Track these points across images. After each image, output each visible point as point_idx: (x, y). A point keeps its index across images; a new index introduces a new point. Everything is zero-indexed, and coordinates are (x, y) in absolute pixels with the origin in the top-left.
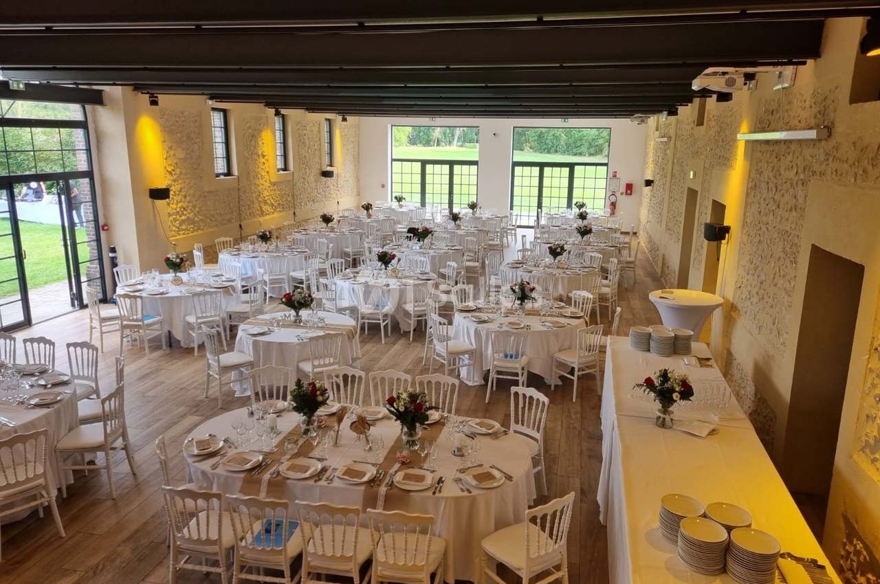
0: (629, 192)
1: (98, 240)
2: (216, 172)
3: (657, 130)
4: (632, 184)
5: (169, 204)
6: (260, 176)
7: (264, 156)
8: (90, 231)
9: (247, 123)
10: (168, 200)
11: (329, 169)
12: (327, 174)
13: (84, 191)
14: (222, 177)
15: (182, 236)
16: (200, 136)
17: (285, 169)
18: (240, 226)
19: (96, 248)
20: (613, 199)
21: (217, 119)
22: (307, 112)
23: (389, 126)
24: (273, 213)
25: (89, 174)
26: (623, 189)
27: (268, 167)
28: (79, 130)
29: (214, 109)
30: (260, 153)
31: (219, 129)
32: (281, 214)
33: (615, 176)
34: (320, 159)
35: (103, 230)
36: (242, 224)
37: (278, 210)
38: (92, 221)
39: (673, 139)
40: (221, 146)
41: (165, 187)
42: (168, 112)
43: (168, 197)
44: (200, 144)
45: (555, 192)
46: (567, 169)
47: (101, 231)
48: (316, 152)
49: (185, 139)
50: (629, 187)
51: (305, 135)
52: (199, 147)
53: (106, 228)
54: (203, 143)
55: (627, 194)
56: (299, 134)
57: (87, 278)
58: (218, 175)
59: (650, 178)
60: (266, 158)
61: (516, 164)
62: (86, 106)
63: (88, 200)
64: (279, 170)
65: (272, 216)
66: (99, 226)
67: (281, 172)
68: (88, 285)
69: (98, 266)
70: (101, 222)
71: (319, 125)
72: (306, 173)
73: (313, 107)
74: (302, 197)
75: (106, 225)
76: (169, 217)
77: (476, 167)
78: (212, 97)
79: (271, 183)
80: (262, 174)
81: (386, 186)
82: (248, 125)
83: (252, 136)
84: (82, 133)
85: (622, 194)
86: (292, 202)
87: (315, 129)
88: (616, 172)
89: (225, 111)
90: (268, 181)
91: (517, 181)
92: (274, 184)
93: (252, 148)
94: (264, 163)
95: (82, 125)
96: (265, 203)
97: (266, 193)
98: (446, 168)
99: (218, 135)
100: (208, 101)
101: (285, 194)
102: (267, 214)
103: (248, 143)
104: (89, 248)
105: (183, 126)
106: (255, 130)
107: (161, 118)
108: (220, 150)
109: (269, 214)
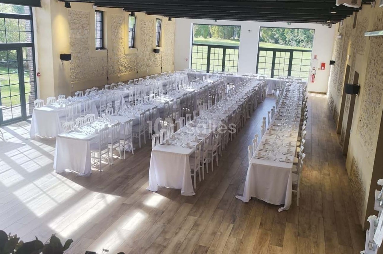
0: (323, 68)
1: (35, 81)
2: (96, 47)
3: (339, 31)
4: (325, 64)
5: (71, 63)
6: (119, 50)
7: (122, 39)
8: (31, 76)
9: (114, 19)
10: (70, 61)
11: (157, 48)
12: (156, 51)
13: (30, 54)
14: (99, 50)
15: (77, 82)
16: (89, 26)
17: (133, 47)
18: (108, 78)
19: (34, 85)
20: (314, 72)
21: (98, 17)
22: (146, 14)
23: (192, 24)
24: (125, 72)
25: (32, 45)
26: (319, 66)
27: (124, 45)
28: (28, 20)
29: (97, 11)
30: (120, 37)
31: (99, 22)
32: (130, 72)
33: (316, 58)
34: (153, 42)
35: (38, 76)
36: (109, 76)
37: (128, 70)
38: (32, 71)
39: (344, 36)
40: (99, 32)
41: (69, 54)
42: (73, 12)
43: (70, 59)
44: (88, 30)
45: (281, 67)
46: (289, 53)
47: (37, 77)
48: (151, 37)
49: (81, 27)
50: (323, 65)
51: (145, 28)
52: (88, 32)
53: (39, 75)
54: (90, 29)
55: (321, 69)
56: (142, 27)
57: (29, 102)
58: (97, 49)
59: (333, 60)
60: (123, 40)
61: (260, 49)
62: (32, 7)
63: (31, 59)
64: (129, 48)
65: (125, 73)
66: (36, 73)
67: (131, 48)
68: (30, 106)
69: (35, 96)
70: (37, 71)
71: (153, 22)
72: (144, 50)
73: (150, 12)
74: (142, 63)
75: (39, 73)
76: (71, 70)
77: (238, 50)
78: (96, 4)
79: (125, 54)
80: (121, 49)
81: (188, 60)
82: (114, 20)
83: (116, 27)
84: (30, 22)
85: (319, 69)
86: (136, 66)
87: (151, 24)
88: (316, 56)
89: (102, 12)
90: (124, 53)
91: (261, 59)
92: (127, 55)
93: (116, 34)
94: (122, 43)
95: (30, 18)
96: (122, 65)
97: (122, 60)
98: (222, 50)
99: (98, 26)
100: (94, 6)
101: (132, 61)
102: (122, 72)
103: (114, 30)
104: (30, 86)
105: (80, 20)
106: (118, 24)
107: (69, 15)
108: (98, 34)
109: (123, 72)
